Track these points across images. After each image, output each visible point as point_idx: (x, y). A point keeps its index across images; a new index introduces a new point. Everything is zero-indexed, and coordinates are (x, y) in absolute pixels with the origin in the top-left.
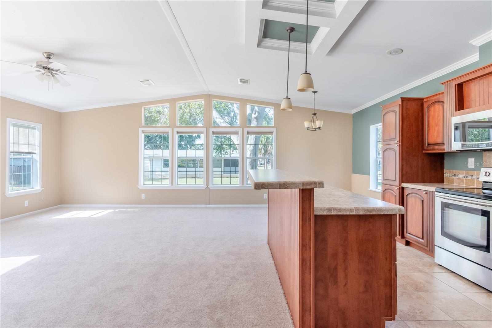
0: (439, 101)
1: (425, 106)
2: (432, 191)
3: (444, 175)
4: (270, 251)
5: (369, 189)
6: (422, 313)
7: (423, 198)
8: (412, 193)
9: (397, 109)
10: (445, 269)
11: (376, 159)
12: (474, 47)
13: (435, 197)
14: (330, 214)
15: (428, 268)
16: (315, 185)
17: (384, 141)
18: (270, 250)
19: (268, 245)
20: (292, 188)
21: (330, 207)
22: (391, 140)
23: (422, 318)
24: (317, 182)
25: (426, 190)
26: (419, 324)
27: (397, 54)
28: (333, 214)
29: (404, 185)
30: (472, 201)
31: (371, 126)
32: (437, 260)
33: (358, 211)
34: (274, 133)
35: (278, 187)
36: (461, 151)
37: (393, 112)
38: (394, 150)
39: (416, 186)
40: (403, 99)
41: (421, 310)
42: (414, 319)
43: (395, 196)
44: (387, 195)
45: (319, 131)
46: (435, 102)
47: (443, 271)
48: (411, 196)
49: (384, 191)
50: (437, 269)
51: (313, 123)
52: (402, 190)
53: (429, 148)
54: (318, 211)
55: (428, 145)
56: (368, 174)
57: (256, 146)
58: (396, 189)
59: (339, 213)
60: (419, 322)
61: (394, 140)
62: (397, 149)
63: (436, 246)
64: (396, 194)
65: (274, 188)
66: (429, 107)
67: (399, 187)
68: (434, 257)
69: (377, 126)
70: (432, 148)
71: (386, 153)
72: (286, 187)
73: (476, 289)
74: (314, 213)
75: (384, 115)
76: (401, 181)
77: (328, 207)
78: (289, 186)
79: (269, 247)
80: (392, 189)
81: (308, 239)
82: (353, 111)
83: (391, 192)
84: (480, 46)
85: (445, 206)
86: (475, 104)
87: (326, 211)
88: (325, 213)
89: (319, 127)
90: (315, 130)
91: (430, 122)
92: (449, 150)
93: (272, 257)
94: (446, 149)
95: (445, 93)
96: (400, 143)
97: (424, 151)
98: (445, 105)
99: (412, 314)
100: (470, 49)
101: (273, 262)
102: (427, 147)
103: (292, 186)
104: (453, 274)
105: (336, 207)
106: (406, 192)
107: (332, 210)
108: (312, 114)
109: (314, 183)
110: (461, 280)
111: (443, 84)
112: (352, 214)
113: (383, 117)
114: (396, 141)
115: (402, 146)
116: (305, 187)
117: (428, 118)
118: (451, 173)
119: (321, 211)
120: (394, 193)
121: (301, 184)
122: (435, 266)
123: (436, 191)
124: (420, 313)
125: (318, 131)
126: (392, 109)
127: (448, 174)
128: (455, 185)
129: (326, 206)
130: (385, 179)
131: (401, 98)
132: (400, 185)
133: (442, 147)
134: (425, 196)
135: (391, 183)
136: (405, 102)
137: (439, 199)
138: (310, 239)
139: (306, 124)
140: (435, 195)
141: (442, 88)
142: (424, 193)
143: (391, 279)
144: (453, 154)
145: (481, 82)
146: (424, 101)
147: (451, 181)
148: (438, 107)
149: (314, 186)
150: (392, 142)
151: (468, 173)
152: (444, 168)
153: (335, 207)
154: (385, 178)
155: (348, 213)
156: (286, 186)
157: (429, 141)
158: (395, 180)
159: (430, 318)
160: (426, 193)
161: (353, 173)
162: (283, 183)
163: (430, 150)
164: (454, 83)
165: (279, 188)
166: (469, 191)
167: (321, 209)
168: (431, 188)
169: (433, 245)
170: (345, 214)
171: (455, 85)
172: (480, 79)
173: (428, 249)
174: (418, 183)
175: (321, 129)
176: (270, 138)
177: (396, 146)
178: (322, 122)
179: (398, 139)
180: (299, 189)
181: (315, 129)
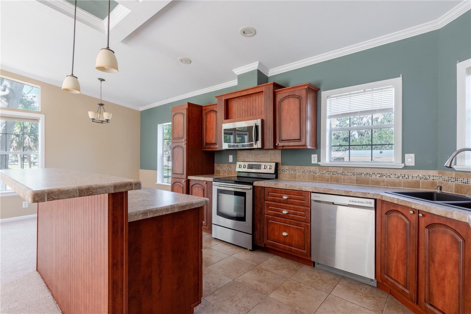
0: (213, 111)
1: (204, 112)
2: (210, 181)
3: (214, 168)
4: (41, 280)
5: (156, 183)
6: (214, 284)
7: (204, 188)
8: (196, 184)
9: (185, 112)
10: (219, 240)
11: (163, 155)
12: (235, 74)
13: (213, 186)
14: (145, 217)
15: (209, 244)
16: (130, 186)
17: (173, 139)
18: (42, 278)
19: (37, 273)
20: (99, 194)
21: (145, 210)
22: (179, 138)
23: (215, 289)
24: (133, 182)
25: (207, 180)
26: (215, 295)
27: (186, 64)
28: (149, 217)
29: (190, 178)
30: (227, 185)
31: (158, 125)
32: (214, 235)
33: (173, 209)
34: (40, 120)
35: (78, 196)
36: (227, 149)
37: (181, 114)
38: (182, 148)
39: (199, 178)
40: (190, 104)
41: (213, 282)
42: (211, 293)
43: (183, 188)
44: (176, 187)
45: (107, 124)
46: (211, 111)
47: (218, 243)
48: (195, 187)
49: (173, 184)
50: (214, 243)
51: (99, 115)
52: (188, 181)
53: (206, 147)
54: (132, 218)
55: (206, 144)
56: (156, 169)
57: (7, 137)
58: (184, 181)
59: (156, 215)
60: (214, 294)
61: (182, 139)
62: (184, 146)
63: (213, 224)
64: (183, 186)
65: (70, 197)
66: (206, 114)
67: (185, 180)
68: (211, 233)
69: (164, 126)
70: (208, 147)
71: (176, 149)
72: (91, 194)
73: (238, 250)
74: (127, 220)
75: (173, 116)
76: (188, 174)
77: (143, 210)
78: (95, 191)
79: (40, 275)
80: (180, 182)
81: (119, 254)
82: (141, 109)
83: (180, 185)
84: (238, 75)
85: (220, 191)
86: (235, 117)
87: (142, 215)
88: (140, 218)
89: (108, 120)
90: (102, 123)
91: (207, 126)
92: (220, 149)
93: (46, 288)
94: (217, 147)
95: (218, 104)
96: (187, 141)
97: (203, 149)
98: (218, 114)
99: (208, 289)
100: (232, 76)
101: (49, 294)
102: (205, 146)
103: (99, 190)
104: (224, 243)
105: (153, 209)
106: (191, 183)
107: (148, 213)
108: (99, 104)
109: (129, 184)
110: (229, 246)
111: (216, 97)
112: (168, 213)
113: (173, 117)
114: (184, 140)
115: (188, 145)
116: (117, 191)
117: (206, 123)
118: (219, 166)
119: (136, 217)
120: (182, 185)
121: (112, 187)
122: (213, 240)
123: (214, 181)
124: (213, 285)
125: (104, 124)
126: (180, 111)
127: (217, 168)
128: (222, 175)
129: (140, 210)
130: (174, 174)
131: (188, 103)
132: (187, 178)
133: (215, 146)
134: (205, 186)
135: (179, 176)
136: (190, 106)
137: (216, 187)
138: (122, 254)
139: (91, 115)
140: (213, 184)
141: (216, 101)
142: (205, 183)
143: (198, 267)
144: (222, 152)
145: (239, 101)
146: (203, 109)
147: (219, 172)
148: (213, 115)
149: (129, 188)
150: (181, 141)
151: (228, 166)
152: (214, 163)
153: (151, 209)
154: (174, 172)
155: (164, 213)
156: (91, 191)
157: (206, 141)
158: (183, 174)
159: (220, 286)
160: (206, 183)
161: (140, 169)
162: (86, 188)
163: (207, 148)
164: (224, 98)
165: (80, 196)
166: (229, 179)
167: (136, 214)
168: (210, 179)
169: (211, 224)
170: (161, 214)
171: (224, 100)
172: (239, 99)
173: (207, 228)
174: (199, 175)
175: (109, 123)
176: (27, 128)
177: (184, 144)
178: (111, 114)
179: (185, 138)
180: (109, 194)
181: (102, 121)
